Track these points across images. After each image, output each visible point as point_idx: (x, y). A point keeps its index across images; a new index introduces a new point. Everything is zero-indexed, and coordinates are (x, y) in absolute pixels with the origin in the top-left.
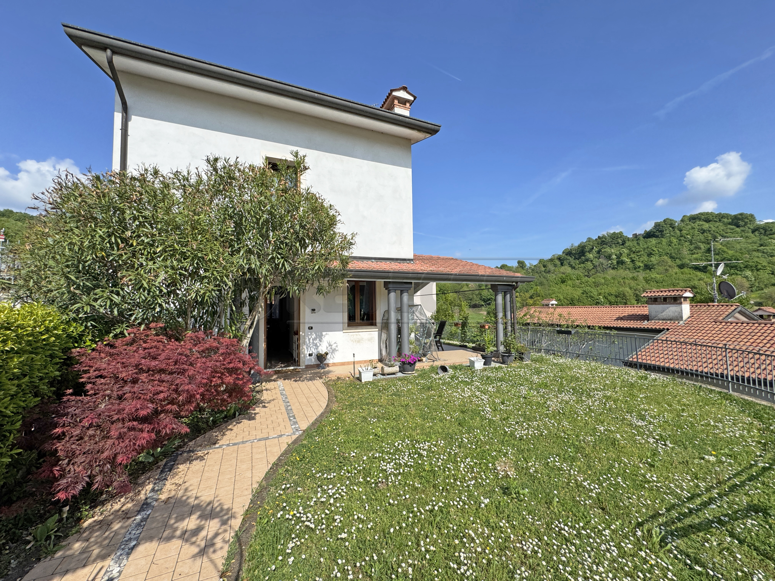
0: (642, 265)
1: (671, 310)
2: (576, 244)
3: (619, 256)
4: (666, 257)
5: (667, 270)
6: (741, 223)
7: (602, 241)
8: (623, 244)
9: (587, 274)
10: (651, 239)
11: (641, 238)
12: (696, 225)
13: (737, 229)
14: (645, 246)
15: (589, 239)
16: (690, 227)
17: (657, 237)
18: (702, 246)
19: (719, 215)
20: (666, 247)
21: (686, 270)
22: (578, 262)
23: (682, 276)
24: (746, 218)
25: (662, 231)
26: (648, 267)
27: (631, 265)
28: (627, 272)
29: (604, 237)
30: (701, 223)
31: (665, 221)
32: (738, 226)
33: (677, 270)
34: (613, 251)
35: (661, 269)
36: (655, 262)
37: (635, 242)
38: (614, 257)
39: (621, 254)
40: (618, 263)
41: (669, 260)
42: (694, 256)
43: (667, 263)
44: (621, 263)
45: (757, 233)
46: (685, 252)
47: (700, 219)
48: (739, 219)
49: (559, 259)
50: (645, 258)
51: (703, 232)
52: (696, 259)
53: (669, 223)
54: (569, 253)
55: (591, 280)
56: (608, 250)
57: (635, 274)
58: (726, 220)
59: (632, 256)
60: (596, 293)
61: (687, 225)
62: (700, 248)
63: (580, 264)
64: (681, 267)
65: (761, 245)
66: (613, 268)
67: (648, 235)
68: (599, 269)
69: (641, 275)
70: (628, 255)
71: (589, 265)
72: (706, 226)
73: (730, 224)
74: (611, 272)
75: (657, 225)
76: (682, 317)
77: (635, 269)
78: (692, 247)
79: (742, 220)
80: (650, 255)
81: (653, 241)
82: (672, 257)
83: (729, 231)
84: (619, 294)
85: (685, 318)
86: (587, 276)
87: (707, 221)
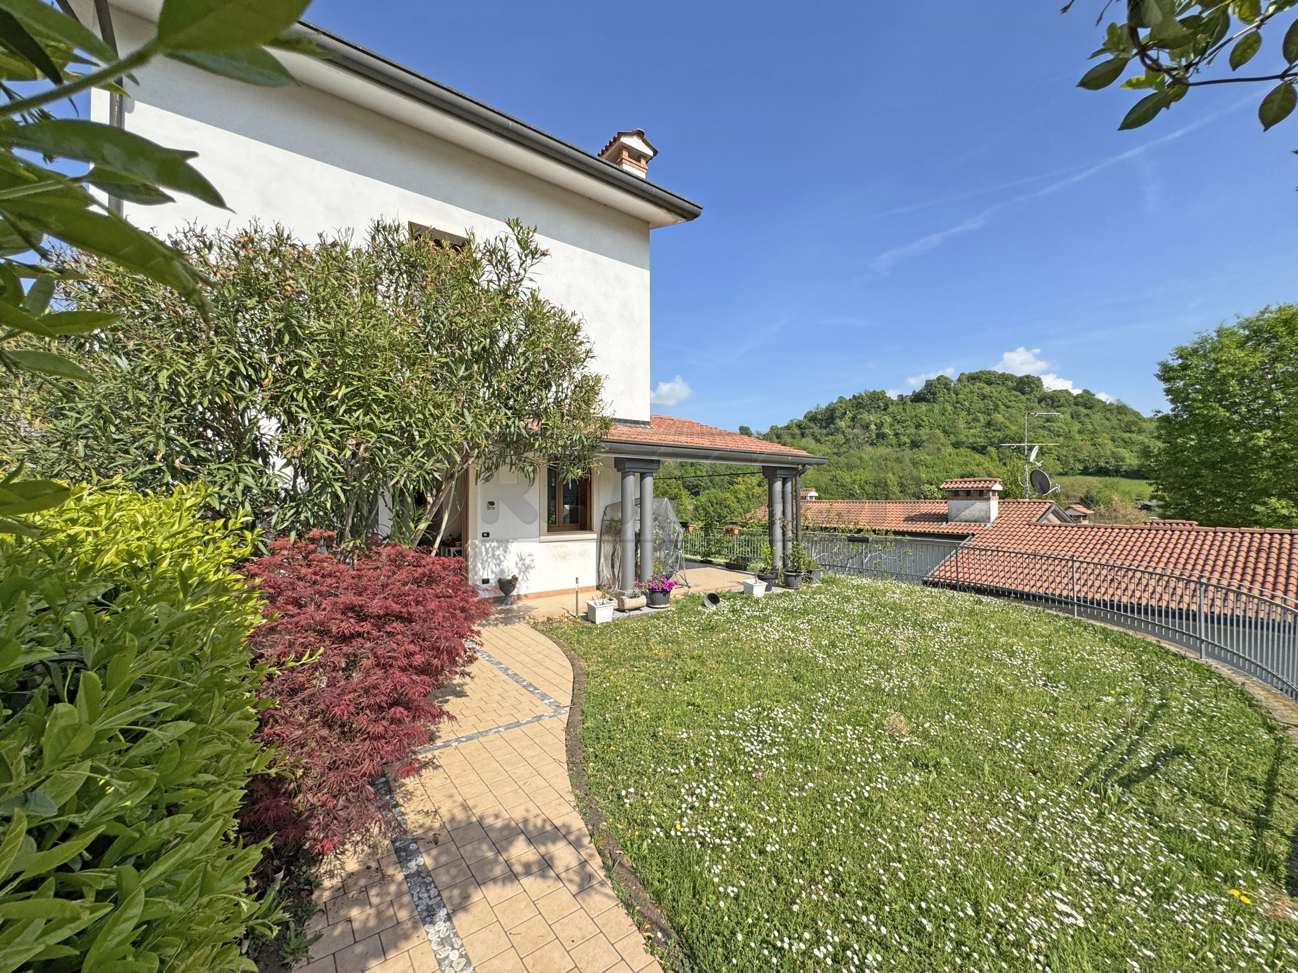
0: (908, 441)
1: (976, 508)
2: (824, 406)
3: (880, 426)
4: (937, 431)
5: (939, 449)
6: (1027, 389)
7: (858, 403)
8: (885, 409)
9: (836, 450)
10: (920, 404)
11: (909, 402)
12: (975, 388)
13: (1022, 397)
14: (913, 414)
15: (841, 399)
16: (968, 390)
17: (928, 401)
18: (982, 417)
19: (1003, 375)
20: (938, 417)
21: (962, 450)
22: (824, 431)
23: (957, 459)
24: (1033, 382)
25: (934, 394)
26: (915, 445)
27: (894, 441)
28: (889, 450)
29: (860, 397)
30: (982, 385)
31: (938, 379)
32: (1023, 393)
33: (950, 449)
34: (872, 418)
35: (931, 447)
36: (925, 438)
37: (901, 407)
38: (873, 427)
39: (882, 424)
40: (878, 436)
41: (942, 436)
42: (972, 431)
43: (939, 439)
44: (881, 436)
45: (1043, 404)
46: (961, 425)
47: (980, 380)
48: (1025, 383)
49: (799, 426)
50: (912, 430)
51: (984, 397)
52: (974, 436)
53: (943, 382)
54: (812, 418)
55: (843, 460)
56: (866, 417)
57: (899, 454)
58: (1010, 383)
59: (897, 426)
60: (849, 480)
61: (965, 386)
62: (979, 421)
63: (827, 435)
64: (956, 445)
65: (1048, 421)
66: (872, 444)
67: (918, 398)
68: (852, 444)
69: (908, 454)
70: (892, 425)
71: (840, 438)
72: (987, 389)
73: (1014, 389)
74: (869, 449)
75: (929, 384)
76: (989, 518)
77: (900, 446)
78: (970, 418)
79: (1028, 384)
80: (918, 426)
81: (923, 407)
82: (945, 432)
83: (1013, 398)
84: (880, 481)
85: (993, 519)
86: (837, 454)
87: (989, 383)
